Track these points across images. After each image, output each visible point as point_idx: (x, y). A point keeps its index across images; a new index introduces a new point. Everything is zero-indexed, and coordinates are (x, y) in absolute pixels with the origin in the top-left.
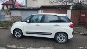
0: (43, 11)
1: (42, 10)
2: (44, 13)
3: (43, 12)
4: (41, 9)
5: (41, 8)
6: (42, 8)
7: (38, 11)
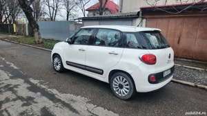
0: (144, 20)
1: (143, 18)
2: (146, 26)
3: (144, 24)
4: (140, 15)
5: (141, 13)
6: (143, 15)
7: (134, 20)
